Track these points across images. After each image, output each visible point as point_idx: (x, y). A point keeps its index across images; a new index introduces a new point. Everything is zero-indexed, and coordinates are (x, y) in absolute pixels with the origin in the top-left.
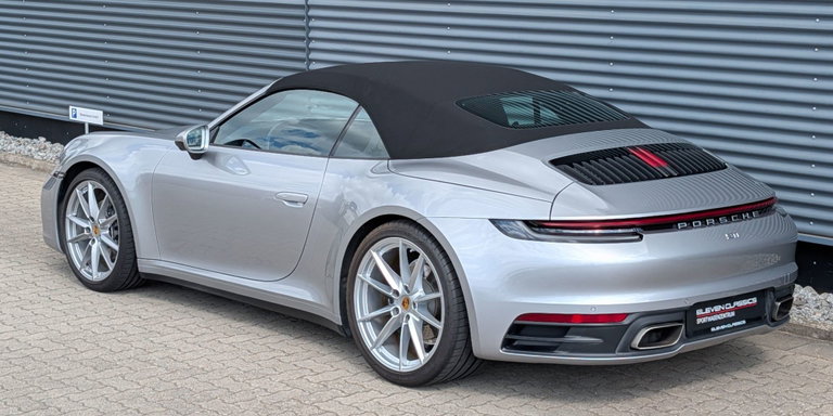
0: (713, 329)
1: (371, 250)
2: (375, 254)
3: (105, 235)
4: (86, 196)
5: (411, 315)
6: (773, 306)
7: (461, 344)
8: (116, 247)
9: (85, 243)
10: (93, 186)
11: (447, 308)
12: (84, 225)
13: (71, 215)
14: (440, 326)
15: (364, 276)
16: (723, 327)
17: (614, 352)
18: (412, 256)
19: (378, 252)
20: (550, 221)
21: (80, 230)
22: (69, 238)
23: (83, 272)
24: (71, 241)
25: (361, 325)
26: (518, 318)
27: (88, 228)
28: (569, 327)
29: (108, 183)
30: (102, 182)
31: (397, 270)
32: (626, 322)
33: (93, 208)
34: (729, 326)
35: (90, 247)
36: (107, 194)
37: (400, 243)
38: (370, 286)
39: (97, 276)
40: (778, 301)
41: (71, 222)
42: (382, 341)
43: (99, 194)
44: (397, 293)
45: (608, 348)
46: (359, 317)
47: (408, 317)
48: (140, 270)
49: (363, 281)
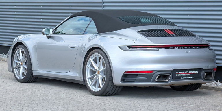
0: (182, 78)
1: (90, 58)
2: (91, 59)
3: (24, 65)
4: (19, 53)
5: (100, 75)
6: (204, 74)
7: (110, 82)
8: (27, 68)
9: (18, 68)
10: (21, 50)
11: (107, 71)
12: (18, 62)
13: (15, 60)
14: (105, 77)
15: (88, 66)
16: (185, 78)
17: (150, 82)
18: (100, 58)
19: (92, 58)
20: (134, 46)
21: (17, 64)
22: (14, 67)
23: (18, 77)
24: (15, 68)
25: (87, 80)
26: (124, 73)
27: (20, 63)
28: (138, 75)
29: (25, 48)
30: (23, 48)
31: (96, 63)
32: (153, 73)
33: (21, 57)
34: (187, 78)
35: (20, 69)
36: (25, 52)
37: (97, 55)
38: (90, 69)
39: (21, 78)
40: (205, 73)
41: (15, 62)
42: (92, 84)
43: (23, 52)
44: (96, 70)
45: (148, 80)
46: (87, 78)
47: (99, 76)
48: (33, 74)
49: (88, 68)
